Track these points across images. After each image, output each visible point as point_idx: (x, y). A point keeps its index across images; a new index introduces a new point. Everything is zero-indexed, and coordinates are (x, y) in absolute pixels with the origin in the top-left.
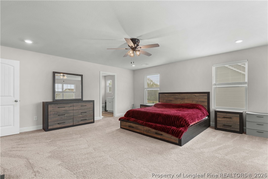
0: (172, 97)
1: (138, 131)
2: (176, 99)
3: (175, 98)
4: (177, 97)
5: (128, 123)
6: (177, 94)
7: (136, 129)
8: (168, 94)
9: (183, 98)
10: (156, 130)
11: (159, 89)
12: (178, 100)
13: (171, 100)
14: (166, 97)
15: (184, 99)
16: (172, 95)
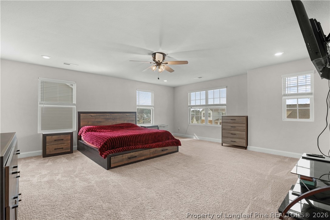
0: (102, 117)
1: (143, 158)
2: (107, 119)
3: (105, 118)
4: (108, 117)
5: (127, 154)
6: (108, 114)
7: (140, 157)
8: (95, 114)
9: (114, 118)
10: (162, 148)
11: (75, 106)
12: (109, 120)
13: (99, 122)
14: (91, 118)
15: (116, 119)
16: (102, 115)
